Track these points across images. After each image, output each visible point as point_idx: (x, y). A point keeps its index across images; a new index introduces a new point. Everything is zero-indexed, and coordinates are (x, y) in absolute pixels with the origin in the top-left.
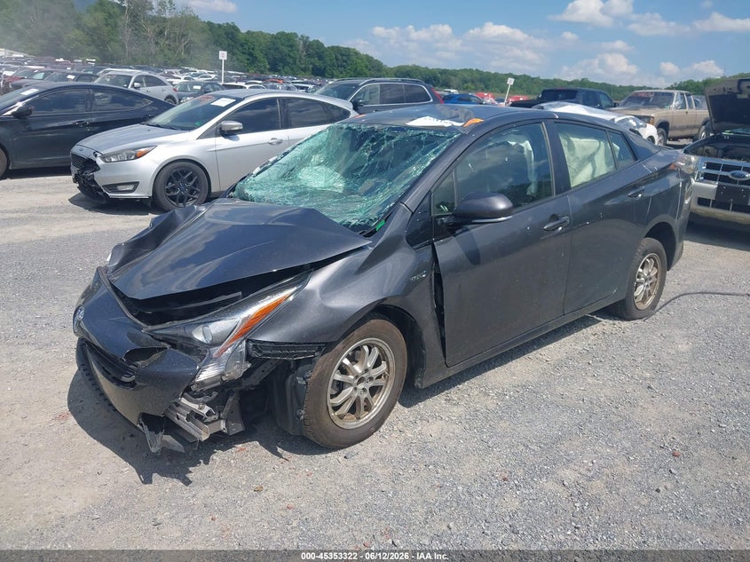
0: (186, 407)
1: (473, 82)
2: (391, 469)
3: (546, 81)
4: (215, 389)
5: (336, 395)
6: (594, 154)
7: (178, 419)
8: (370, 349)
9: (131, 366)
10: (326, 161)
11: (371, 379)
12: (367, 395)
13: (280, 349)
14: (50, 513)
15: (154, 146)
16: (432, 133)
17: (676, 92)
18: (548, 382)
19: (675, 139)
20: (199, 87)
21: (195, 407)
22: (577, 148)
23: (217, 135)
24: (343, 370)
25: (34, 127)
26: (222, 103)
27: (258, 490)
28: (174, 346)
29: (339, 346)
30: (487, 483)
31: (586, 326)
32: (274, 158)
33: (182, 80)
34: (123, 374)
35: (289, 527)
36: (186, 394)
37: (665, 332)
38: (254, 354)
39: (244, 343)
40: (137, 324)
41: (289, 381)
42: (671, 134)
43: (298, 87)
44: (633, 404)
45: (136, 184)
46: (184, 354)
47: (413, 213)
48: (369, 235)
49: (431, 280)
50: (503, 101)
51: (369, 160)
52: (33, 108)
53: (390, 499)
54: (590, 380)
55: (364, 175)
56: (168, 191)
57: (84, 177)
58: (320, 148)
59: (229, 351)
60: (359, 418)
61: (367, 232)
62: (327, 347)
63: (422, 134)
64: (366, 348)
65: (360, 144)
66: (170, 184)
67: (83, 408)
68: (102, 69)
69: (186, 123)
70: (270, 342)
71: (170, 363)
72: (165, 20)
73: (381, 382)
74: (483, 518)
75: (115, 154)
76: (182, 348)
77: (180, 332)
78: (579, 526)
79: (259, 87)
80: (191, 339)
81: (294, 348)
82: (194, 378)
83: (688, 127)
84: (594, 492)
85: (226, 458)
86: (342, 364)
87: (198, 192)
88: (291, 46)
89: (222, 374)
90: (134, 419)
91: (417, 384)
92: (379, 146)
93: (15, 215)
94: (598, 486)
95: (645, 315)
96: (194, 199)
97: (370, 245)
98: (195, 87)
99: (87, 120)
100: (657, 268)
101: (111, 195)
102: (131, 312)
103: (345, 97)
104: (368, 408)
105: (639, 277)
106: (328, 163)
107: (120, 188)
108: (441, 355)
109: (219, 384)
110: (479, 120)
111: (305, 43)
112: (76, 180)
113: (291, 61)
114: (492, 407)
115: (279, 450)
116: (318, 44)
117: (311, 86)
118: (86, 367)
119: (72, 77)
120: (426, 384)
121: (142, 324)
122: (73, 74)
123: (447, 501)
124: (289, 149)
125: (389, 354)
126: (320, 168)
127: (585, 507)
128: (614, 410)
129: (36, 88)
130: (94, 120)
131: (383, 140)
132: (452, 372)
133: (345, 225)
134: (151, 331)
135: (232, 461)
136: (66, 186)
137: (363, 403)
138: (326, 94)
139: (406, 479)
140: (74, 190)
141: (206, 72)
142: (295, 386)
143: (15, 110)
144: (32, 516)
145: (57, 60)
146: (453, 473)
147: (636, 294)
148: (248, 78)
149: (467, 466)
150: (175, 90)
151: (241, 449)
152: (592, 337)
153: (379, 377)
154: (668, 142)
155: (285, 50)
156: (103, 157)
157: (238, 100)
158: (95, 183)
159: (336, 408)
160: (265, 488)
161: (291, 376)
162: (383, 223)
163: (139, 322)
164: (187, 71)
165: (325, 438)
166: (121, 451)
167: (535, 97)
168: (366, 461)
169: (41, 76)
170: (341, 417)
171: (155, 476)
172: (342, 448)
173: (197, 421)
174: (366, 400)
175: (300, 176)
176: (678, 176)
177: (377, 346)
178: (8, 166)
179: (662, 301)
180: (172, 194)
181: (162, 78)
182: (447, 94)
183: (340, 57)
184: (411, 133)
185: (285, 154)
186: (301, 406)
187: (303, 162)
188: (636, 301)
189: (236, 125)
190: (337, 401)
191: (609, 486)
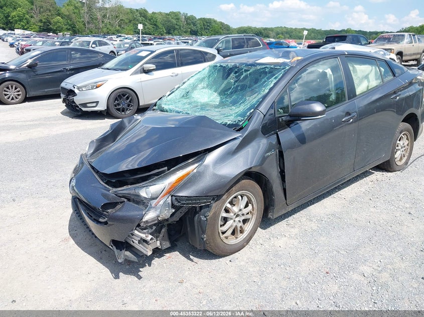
0: (137, 236)
1: (282, 34)
2: (258, 268)
3: (326, 31)
4: (155, 225)
5: (224, 225)
6: (368, 74)
7: (133, 242)
8: (242, 197)
9: (105, 213)
10: (208, 86)
11: (243, 215)
12: (241, 224)
13: (191, 200)
14: (63, 298)
15: (106, 81)
16: (272, 66)
17: (406, 34)
18: (347, 211)
19: (406, 61)
20: (128, 45)
21: (143, 236)
22: (358, 71)
23: (141, 73)
24: (227, 211)
25: (39, 72)
26: (143, 54)
27: (181, 282)
28: (129, 200)
29: (224, 197)
30: (317, 275)
31: (366, 177)
32: (178, 86)
33: (118, 42)
34: (100, 217)
35: (201, 305)
36: (137, 228)
37: (415, 179)
38: (176, 203)
39: (170, 197)
40: (107, 188)
41: (196, 218)
42: (404, 58)
43: (183, 42)
44: (401, 224)
45: (97, 102)
46: (136, 205)
47: (264, 116)
48: (239, 130)
49: (276, 154)
50: (301, 44)
51: (234, 84)
52: (38, 62)
53: (260, 287)
54: (372, 210)
55: (231, 93)
56: (115, 106)
57: (68, 100)
58: (204, 78)
59: (161, 203)
60: (237, 238)
61: (238, 128)
62: (218, 198)
63: (266, 67)
64: (240, 197)
65: (229, 75)
66: (116, 101)
67: (77, 234)
68: (74, 38)
69: (124, 67)
70: (185, 197)
71: (127, 211)
72: (106, 9)
73: (249, 216)
74: (317, 298)
75: (85, 86)
76: (134, 201)
77: (132, 192)
78: (376, 302)
79: (161, 44)
80: (139, 196)
81: (199, 200)
82: (142, 219)
83: (414, 54)
84: (383, 280)
85: (161, 263)
86: (226, 207)
87: (132, 106)
88: (178, 19)
89: (158, 216)
90: (107, 243)
91: (270, 216)
92: (240, 75)
93: (32, 123)
94: (385, 277)
95: (401, 169)
96: (130, 109)
97: (240, 136)
98: (126, 45)
99: (68, 68)
100: (408, 140)
101: (84, 109)
102: (102, 180)
103: (212, 47)
104: (242, 232)
105: (397, 146)
106: (209, 86)
107: (88, 105)
108: (284, 198)
109: (156, 222)
110: (300, 58)
111: (185, 17)
112: (64, 101)
113: (178, 27)
114: (315, 228)
115: (191, 257)
116: (192, 18)
117: (190, 41)
118: (77, 211)
119: (58, 43)
120: (275, 216)
121: (110, 188)
122: (58, 42)
123: (293, 287)
124: (186, 80)
125: (253, 200)
126: (204, 90)
127: (379, 290)
128: (389, 228)
129: (39, 50)
130: (72, 67)
131: (243, 72)
132: (290, 209)
133: (223, 125)
134: (115, 192)
135: (164, 265)
136: (58, 105)
137: (239, 229)
138: (200, 45)
139: (268, 273)
140: (63, 107)
141: (131, 36)
142: (200, 220)
143: (28, 64)
144: (53, 300)
145: (49, 34)
146: (296, 270)
147: (396, 156)
148: (155, 38)
149: (304, 265)
150: (115, 48)
151: (169, 257)
152: (370, 183)
153: (248, 214)
154: (403, 63)
155: (174, 21)
156: (78, 88)
157: (152, 52)
158: (74, 103)
159: (223, 233)
160: (185, 281)
161: (197, 215)
162: (247, 122)
163: (107, 186)
164: (120, 36)
165: (218, 250)
166: (100, 259)
167: (321, 41)
168: (243, 263)
169: (40, 43)
170: (227, 238)
171: (121, 274)
172: (228, 256)
173: (145, 243)
174: (241, 227)
175: (193, 95)
176: (419, 85)
177: (246, 196)
178: (26, 95)
179: (411, 159)
180: (118, 107)
181: (108, 41)
182: (268, 41)
183: (206, 24)
184: (259, 67)
185: (184, 83)
186: (204, 232)
187: (194, 87)
188: (396, 160)
189: (152, 66)
190: (224, 228)
191: (392, 276)
